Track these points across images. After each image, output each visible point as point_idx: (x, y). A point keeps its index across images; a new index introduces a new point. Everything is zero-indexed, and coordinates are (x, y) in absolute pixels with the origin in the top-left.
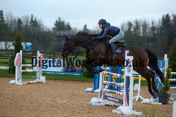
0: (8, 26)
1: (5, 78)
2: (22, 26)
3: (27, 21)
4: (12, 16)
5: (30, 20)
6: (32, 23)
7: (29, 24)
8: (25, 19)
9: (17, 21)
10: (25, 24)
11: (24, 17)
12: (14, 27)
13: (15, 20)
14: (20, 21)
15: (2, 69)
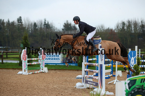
0: (26, 28)
1: (16, 70)
2: (37, 29)
3: (41, 24)
4: (29, 21)
5: (43, 23)
6: (45, 26)
7: (43, 27)
8: (39, 22)
9: (33, 24)
10: (40, 27)
11: (39, 21)
12: (31, 29)
13: (32, 24)
14: (35, 25)
15: (14, 63)
